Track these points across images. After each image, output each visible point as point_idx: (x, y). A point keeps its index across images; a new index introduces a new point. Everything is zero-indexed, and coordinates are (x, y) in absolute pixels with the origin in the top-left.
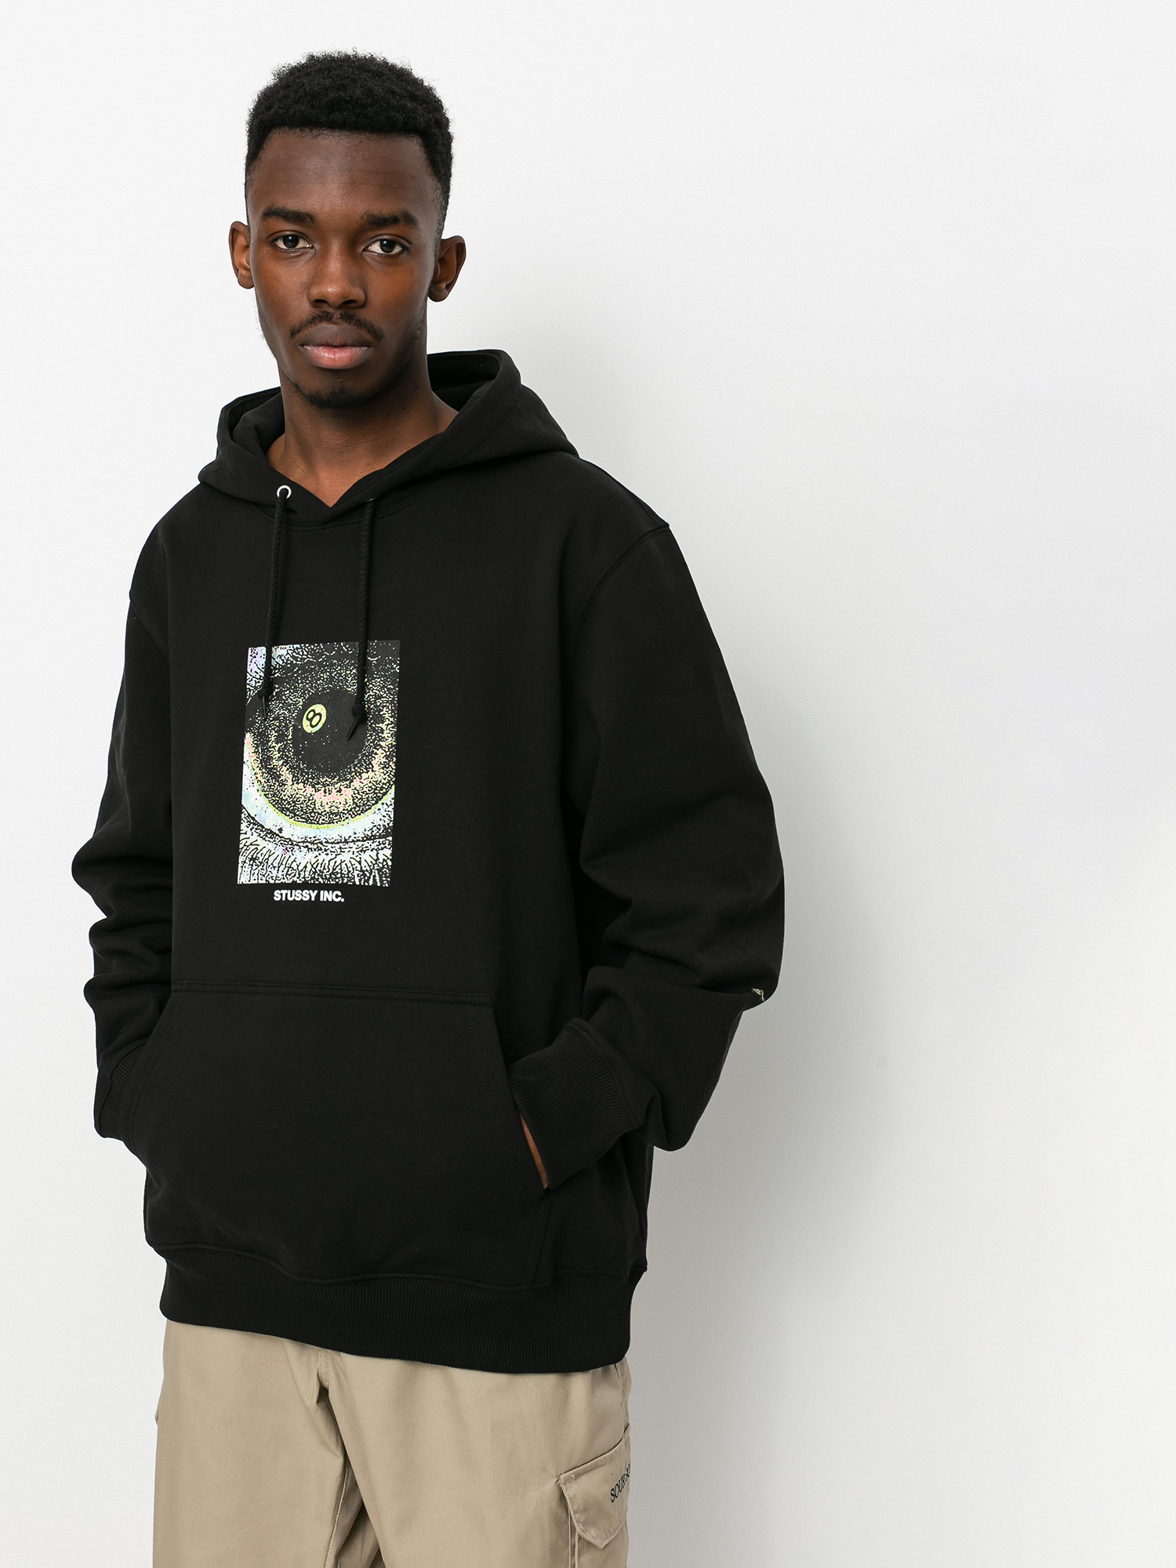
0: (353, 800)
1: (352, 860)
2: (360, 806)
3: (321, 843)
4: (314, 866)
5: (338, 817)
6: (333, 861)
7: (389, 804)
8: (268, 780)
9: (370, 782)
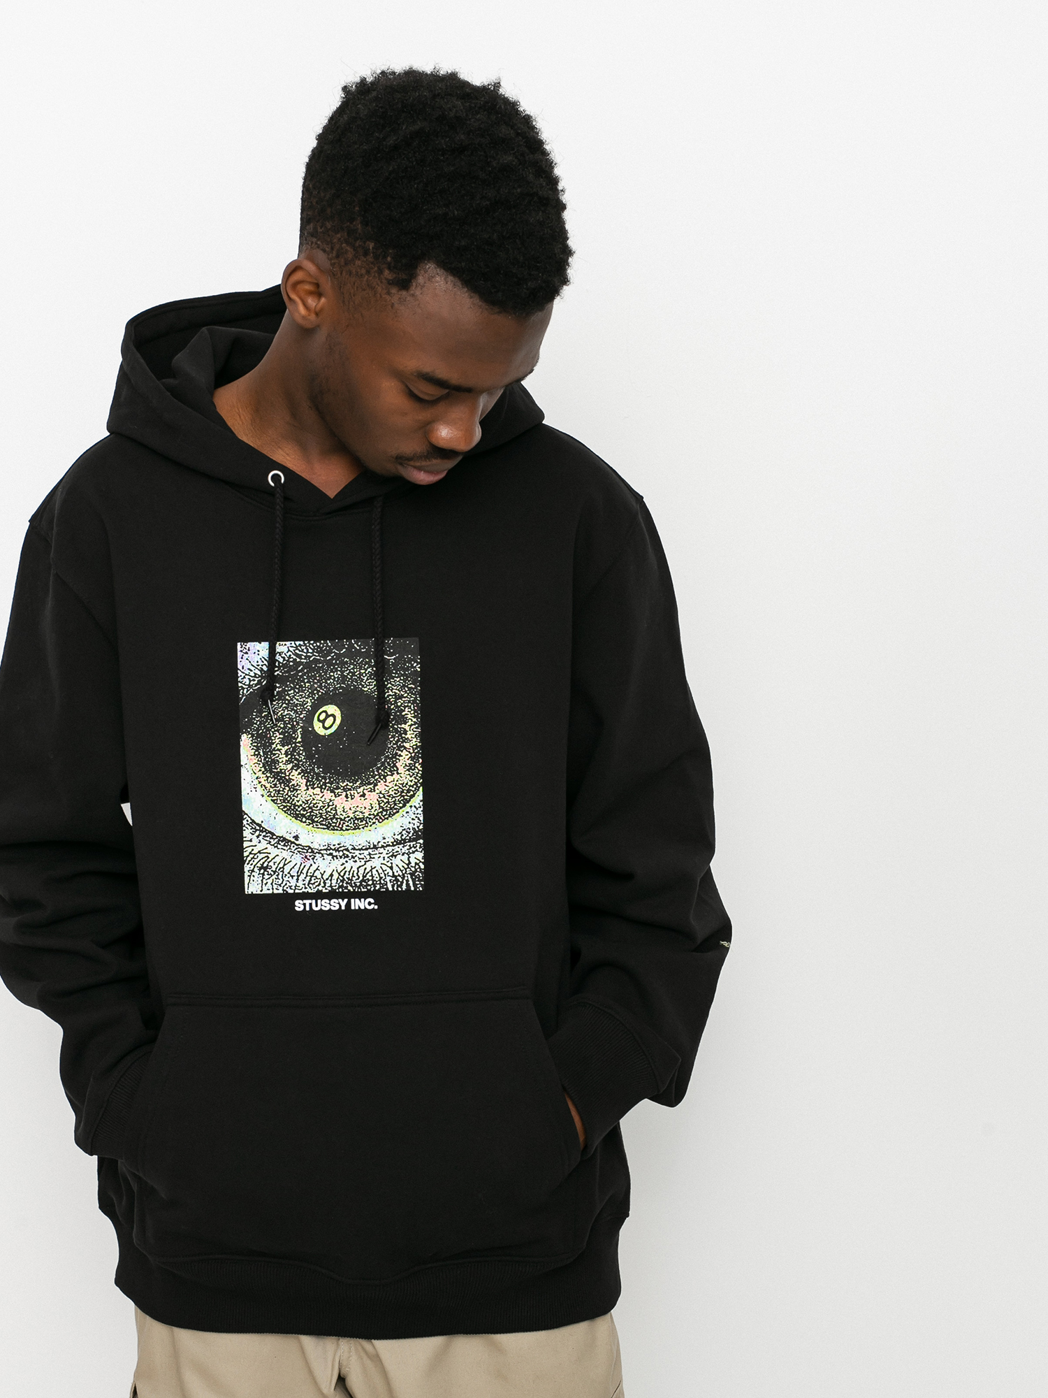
0: (379, 804)
1: (383, 866)
2: (386, 811)
3: (347, 850)
4: (342, 874)
5: (364, 822)
6: (363, 868)
7: (418, 806)
8: (275, 785)
9: (396, 785)
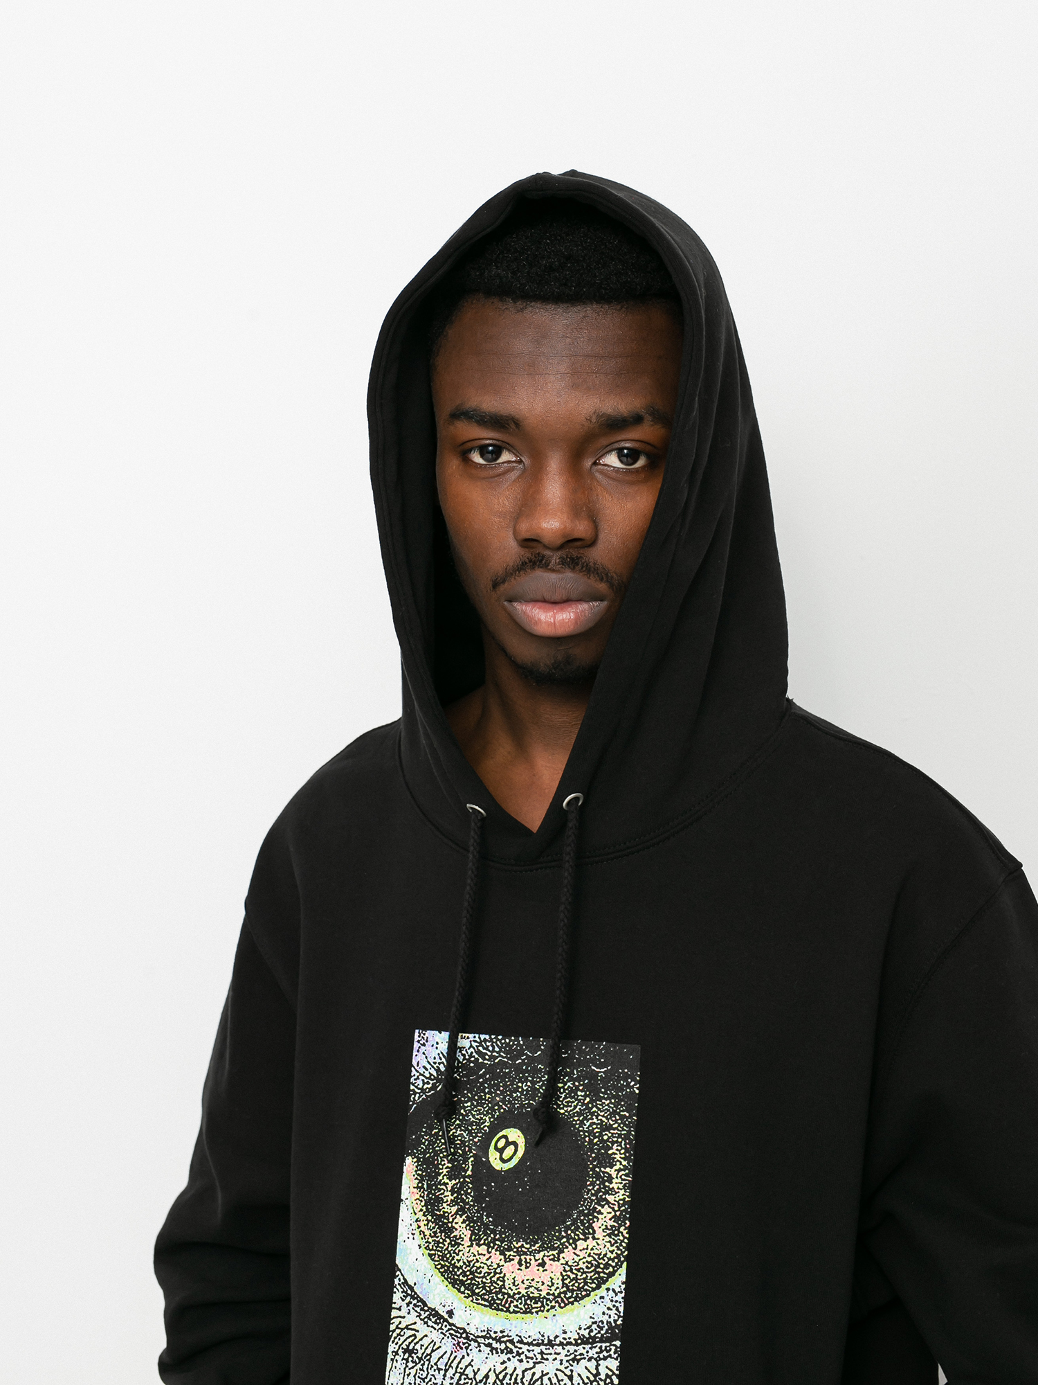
0: (563, 1280)
1: (558, 1373)
2: (572, 1291)
3: (513, 1343)
4: (501, 1377)
5: (539, 1304)
6: (529, 1372)
7: (617, 1290)
8: (435, 1233)
9: (589, 1255)
